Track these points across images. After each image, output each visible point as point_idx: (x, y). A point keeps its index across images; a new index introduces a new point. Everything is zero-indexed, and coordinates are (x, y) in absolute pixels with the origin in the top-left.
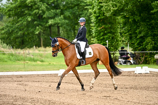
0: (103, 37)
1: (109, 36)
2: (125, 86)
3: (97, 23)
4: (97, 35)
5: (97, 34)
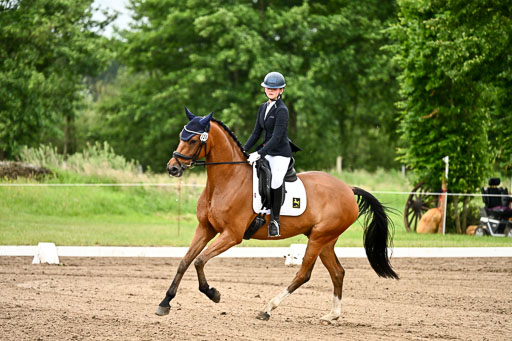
0: (434, 145)
1: (452, 142)
2: (496, 305)
3: (415, 101)
4: (416, 137)
5: (414, 134)
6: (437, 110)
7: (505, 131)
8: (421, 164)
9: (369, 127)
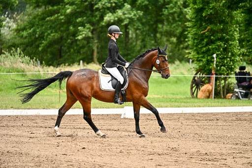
3: (197, 21)
4: (197, 43)
5: (196, 41)
6: (209, 27)
7: (248, 39)
8: (200, 58)
9: (171, 37)
